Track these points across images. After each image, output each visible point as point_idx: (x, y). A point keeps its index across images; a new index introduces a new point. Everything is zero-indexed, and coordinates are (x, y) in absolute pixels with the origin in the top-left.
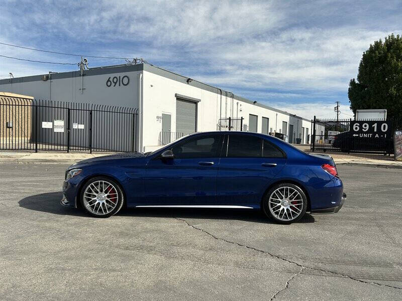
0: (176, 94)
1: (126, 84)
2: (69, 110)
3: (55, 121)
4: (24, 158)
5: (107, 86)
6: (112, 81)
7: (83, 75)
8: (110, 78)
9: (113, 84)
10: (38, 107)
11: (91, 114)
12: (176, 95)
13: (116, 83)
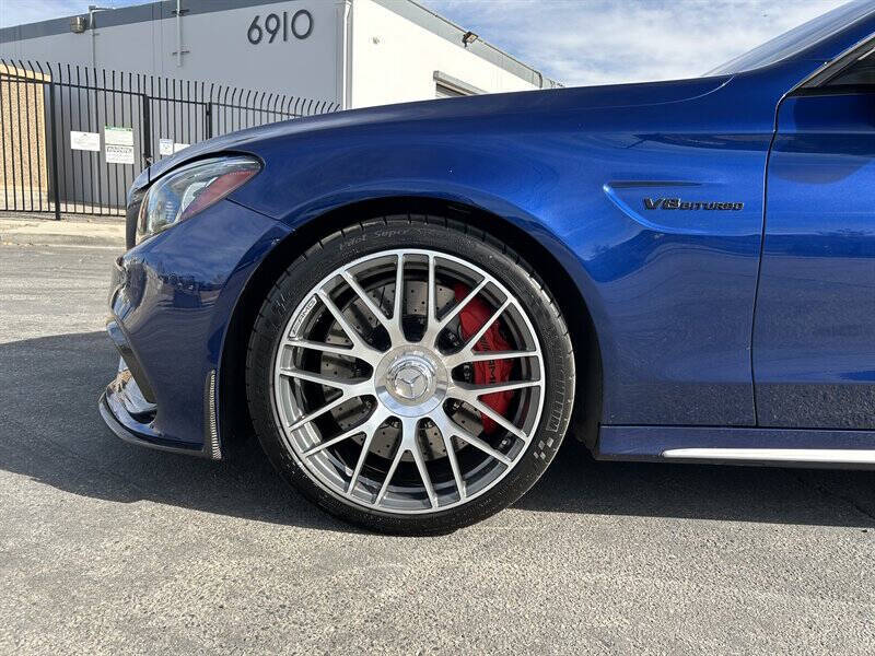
0: (436, 72)
1: (302, 33)
2: (146, 99)
3: (106, 131)
4: (20, 230)
5: (251, 41)
6: (264, 28)
7: (182, 13)
8: (257, 18)
9: (267, 36)
10: (57, 88)
11: (209, 113)
12: (436, 76)
13: (274, 33)
